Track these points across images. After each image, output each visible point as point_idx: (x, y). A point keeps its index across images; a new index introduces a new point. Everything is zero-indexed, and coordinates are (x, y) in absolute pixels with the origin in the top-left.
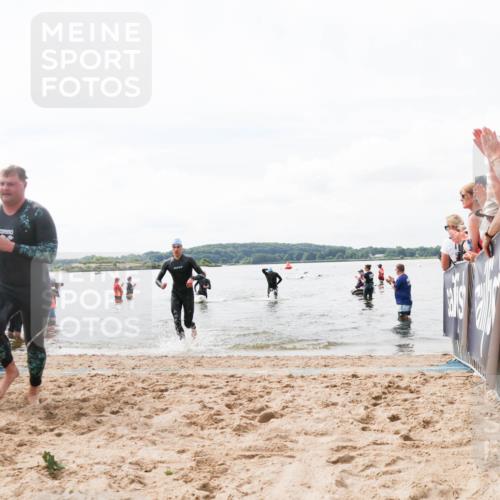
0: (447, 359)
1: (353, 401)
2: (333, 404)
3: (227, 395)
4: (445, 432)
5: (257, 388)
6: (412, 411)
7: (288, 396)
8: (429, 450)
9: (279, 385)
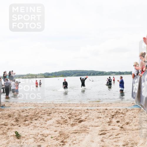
0: (134, 104)
1: (106, 117)
2: (100, 118)
3: (69, 115)
4: (133, 126)
5: (78, 113)
6: (123, 120)
7: (87, 115)
8: (128, 131)
9: (84, 112)
